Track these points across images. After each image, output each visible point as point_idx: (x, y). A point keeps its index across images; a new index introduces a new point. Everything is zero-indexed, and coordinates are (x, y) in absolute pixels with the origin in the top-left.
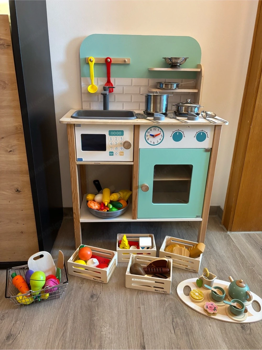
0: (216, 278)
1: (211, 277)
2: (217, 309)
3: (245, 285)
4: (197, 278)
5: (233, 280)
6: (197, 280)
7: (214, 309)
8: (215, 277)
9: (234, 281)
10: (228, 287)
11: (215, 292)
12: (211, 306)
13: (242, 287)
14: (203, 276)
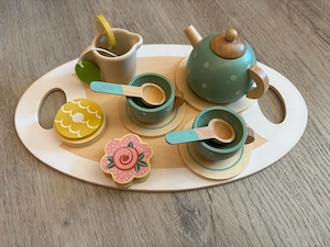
0: (141, 41)
1: (123, 45)
2: (148, 161)
3: (242, 47)
4: (75, 62)
5: (200, 38)
6: (78, 66)
7: (137, 163)
8: (138, 40)
9: (204, 40)
10: (184, 63)
11: (138, 100)
12: (126, 152)
13: (234, 56)
14: (93, 48)
